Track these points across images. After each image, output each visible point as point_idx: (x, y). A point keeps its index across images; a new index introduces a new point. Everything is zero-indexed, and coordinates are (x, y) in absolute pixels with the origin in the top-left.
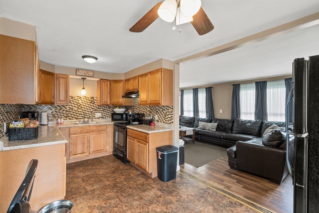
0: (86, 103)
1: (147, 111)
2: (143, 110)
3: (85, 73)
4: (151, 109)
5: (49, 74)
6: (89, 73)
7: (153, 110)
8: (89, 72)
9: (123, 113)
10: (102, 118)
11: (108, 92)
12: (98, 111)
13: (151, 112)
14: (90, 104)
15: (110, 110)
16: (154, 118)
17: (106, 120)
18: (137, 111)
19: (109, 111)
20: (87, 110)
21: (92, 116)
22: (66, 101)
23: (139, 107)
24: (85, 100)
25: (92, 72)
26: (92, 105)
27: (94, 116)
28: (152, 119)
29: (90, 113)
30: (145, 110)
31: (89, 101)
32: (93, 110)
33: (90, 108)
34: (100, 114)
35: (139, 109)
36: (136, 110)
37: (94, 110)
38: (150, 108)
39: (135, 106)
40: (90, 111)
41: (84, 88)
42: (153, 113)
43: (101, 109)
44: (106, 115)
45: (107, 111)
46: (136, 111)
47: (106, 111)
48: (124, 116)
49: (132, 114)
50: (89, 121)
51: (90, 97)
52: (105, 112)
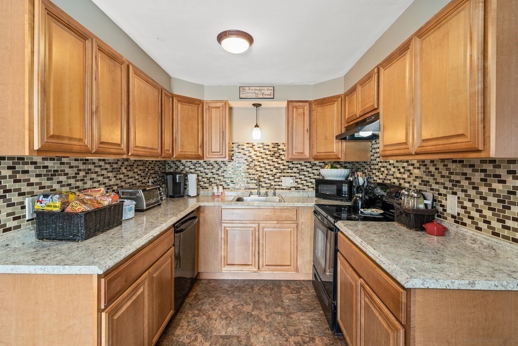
0: (264, 156)
1: (413, 177)
2: (399, 176)
3: (256, 92)
4: (430, 173)
5: (192, 103)
6: (263, 91)
7: (438, 176)
8: (264, 88)
9: (343, 179)
10: (297, 188)
11: (306, 129)
12: (288, 174)
13: (426, 183)
14: (271, 158)
15: (314, 171)
16: (442, 206)
17: (305, 195)
18: (381, 176)
19: (312, 175)
20: (266, 171)
21: (275, 183)
22: (222, 152)
23: (385, 164)
24: (262, 151)
25: (270, 88)
26: (275, 160)
27: (280, 183)
28: (430, 207)
29: (271, 178)
30: (405, 176)
31: (269, 153)
32: (276, 171)
33: (272, 168)
34: (292, 181)
35: (386, 172)
36: (377, 174)
37: (280, 171)
38: (423, 168)
39: (375, 162)
40: (271, 173)
41: (257, 126)
42: (435, 186)
43: (295, 170)
44: (304, 182)
45: (306, 173)
46: (378, 178)
47: (304, 173)
48: (345, 188)
49: (366, 184)
50: (269, 194)
51: (270, 144)
52: (303, 177)
